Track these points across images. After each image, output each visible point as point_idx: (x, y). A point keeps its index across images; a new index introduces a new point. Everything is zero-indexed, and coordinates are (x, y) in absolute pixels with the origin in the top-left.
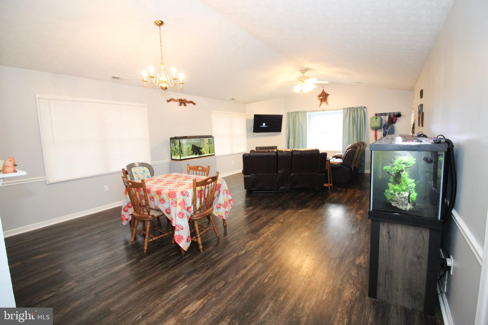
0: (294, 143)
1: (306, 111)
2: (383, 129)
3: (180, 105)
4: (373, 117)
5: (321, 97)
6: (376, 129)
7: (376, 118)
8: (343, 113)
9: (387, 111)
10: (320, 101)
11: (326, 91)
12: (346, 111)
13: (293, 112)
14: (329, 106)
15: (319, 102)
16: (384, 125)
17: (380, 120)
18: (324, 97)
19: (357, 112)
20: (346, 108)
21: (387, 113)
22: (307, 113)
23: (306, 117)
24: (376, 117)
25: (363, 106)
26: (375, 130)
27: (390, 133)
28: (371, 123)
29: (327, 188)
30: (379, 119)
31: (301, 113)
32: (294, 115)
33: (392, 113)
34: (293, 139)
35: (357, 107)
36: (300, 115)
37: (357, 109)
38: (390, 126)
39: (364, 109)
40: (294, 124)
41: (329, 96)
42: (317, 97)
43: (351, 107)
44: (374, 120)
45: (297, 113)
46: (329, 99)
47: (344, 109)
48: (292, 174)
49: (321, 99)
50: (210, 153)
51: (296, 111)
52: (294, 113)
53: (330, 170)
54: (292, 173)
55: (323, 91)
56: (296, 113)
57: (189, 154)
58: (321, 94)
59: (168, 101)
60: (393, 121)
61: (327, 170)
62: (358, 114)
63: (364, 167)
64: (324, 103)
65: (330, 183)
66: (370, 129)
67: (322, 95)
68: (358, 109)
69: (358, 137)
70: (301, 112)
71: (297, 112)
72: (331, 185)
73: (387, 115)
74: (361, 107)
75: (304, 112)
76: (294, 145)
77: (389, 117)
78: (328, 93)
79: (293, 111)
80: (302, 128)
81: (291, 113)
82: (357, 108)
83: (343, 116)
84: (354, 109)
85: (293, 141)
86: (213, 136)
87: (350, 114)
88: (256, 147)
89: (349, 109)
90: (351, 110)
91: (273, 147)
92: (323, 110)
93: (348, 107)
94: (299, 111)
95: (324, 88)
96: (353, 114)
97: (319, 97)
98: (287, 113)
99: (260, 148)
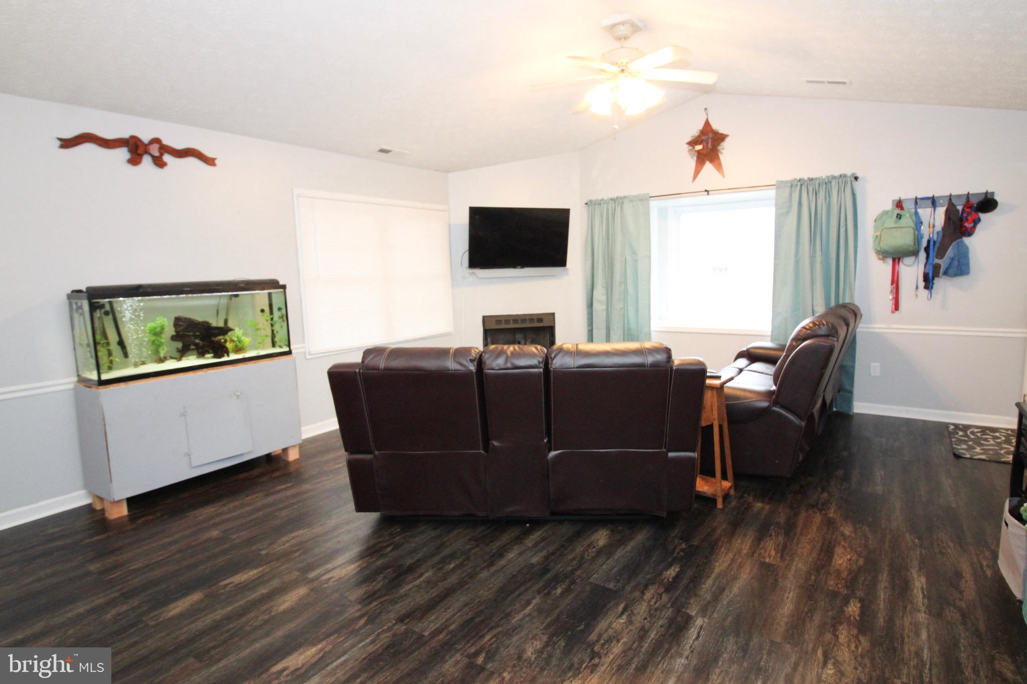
0: (607, 306)
1: (648, 194)
2: (922, 255)
3: (135, 160)
4: (885, 213)
5: (699, 147)
6: (896, 257)
7: (899, 217)
8: (773, 202)
9: (941, 190)
10: (695, 158)
11: (716, 126)
12: (787, 191)
13: (606, 199)
14: (725, 175)
15: (692, 162)
16: (929, 241)
17: (913, 225)
18: (710, 146)
19: (829, 194)
20: (786, 182)
21: (940, 198)
22: (654, 204)
23: (647, 214)
24: (898, 211)
25: (849, 174)
26: (894, 260)
27: (951, 271)
28: (878, 234)
29: (710, 501)
30: (907, 221)
31: (631, 201)
32: (608, 210)
33: (959, 196)
34: (604, 291)
35: (828, 177)
36: (627, 207)
37: (826, 183)
38: (951, 243)
39: (852, 184)
40: (608, 239)
41: (727, 140)
42: (687, 148)
43: (806, 178)
44: (891, 222)
45: (618, 201)
46: (727, 151)
47: (779, 185)
48: (553, 454)
49: (699, 152)
50: (274, 345)
51: (615, 196)
52: (607, 204)
53: (725, 425)
54: (550, 450)
55: (707, 124)
56: (615, 202)
57: (162, 355)
58: (699, 136)
59: (67, 144)
60: (962, 226)
61: (710, 427)
62: (830, 201)
63: (851, 392)
64: (708, 166)
65: (724, 477)
66: (873, 258)
67: (704, 138)
68: (830, 182)
69: (830, 286)
70: (631, 199)
71: (617, 198)
72: (727, 484)
73: (942, 206)
74: (841, 176)
75: (641, 200)
76: (607, 309)
77: (947, 213)
78: (722, 130)
79: (607, 197)
80: (634, 253)
81: (599, 203)
82: (826, 181)
83: (777, 210)
84: (817, 185)
85: (604, 298)
86: (281, 283)
87: (800, 204)
88: (484, 317)
89: (797, 185)
90: (804, 188)
91: (540, 318)
92: (704, 190)
93: (795, 179)
94: (626, 195)
95: (707, 115)
96: (811, 200)
97: (693, 145)
98: (586, 204)
99: (498, 319)
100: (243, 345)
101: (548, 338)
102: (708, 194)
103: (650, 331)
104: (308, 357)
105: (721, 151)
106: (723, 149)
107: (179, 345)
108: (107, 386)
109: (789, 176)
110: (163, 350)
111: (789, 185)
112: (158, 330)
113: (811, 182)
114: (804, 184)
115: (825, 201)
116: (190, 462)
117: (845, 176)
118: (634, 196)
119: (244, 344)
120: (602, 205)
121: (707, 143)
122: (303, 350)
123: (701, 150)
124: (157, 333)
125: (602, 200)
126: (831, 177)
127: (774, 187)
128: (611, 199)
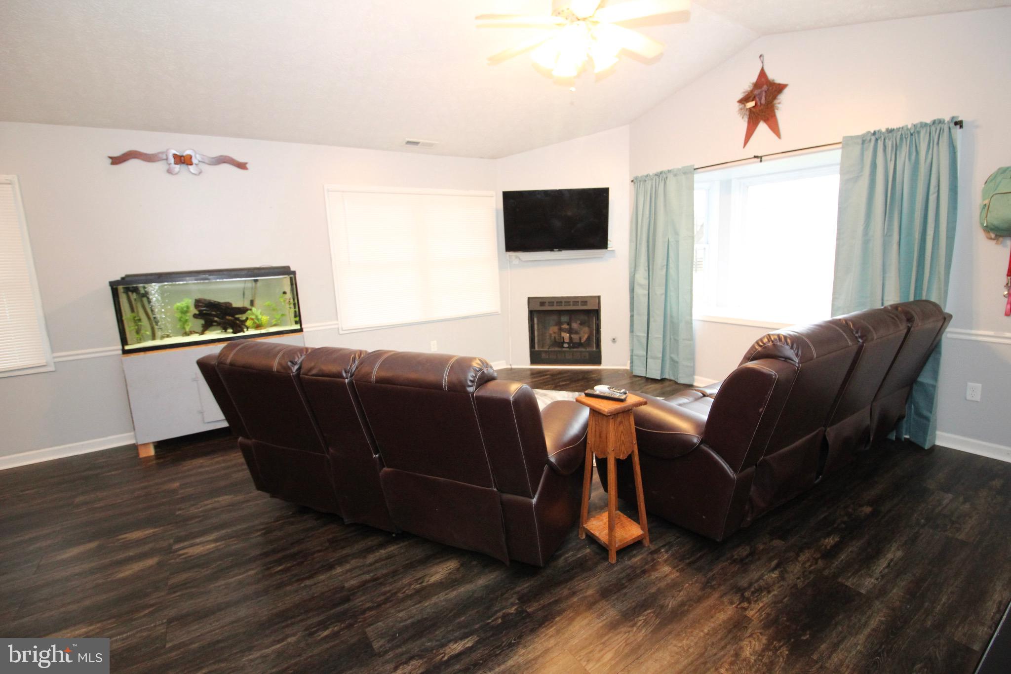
0: (649, 291)
1: (693, 166)
4: (1001, 171)
5: (751, 104)
8: (838, 167)
10: (746, 119)
11: (772, 75)
12: (857, 149)
13: (651, 174)
14: (782, 135)
15: (742, 124)
18: (764, 102)
20: (858, 137)
23: (691, 188)
25: (948, 118)
28: (985, 202)
31: (674, 175)
32: (652, 186)
35: (915, 126)
36: (672, 183)
37: (912, 135)
39: (950, 133)
40: (651, 218)
41: (786, 91)
42: (737, 106)
43: (883, 130)
45: (662, 176)
46: (784, 106)
47: (847, 143)
49: (750, 109)
51: (659, 170)
52: (652, 179)
55: (762, 74)
56: (658, 177)
57: (187, 330)
58: (752, 91)
59: (116, 161)
64: (762, 128)
66: (980, 237)
67: (756, 92)
68: (919, 133)
70: (675, 173)
71: (662, 172)
74: (938, 122)
75: (685, 173)
76: (649, 295)
78: (779, 80)
79: (652, 172)
80: (677, 233)
81: (644, 179)
82: (913, 131)
84: (899, 137)
85: (646, 282)
86: (292, 269)
87: (874, 165)
88: (529, 299)
89: (870, 140)
90: (880, 144)
91: (584, 300)
92: (753, 157)
93: (869, 132)
94: (670, 169)
95: (763, 63)
96: (889, 159)
97: (745, 102)
98: (632, 181)
99: (542, 301)
100: (262, 323)
101: (594, 322)
102: (761, 161)
103: (692, 320)
104: (341, 332)
105: (778, 105)
106: (779, 103)
107: (202, 322)
108: (129, 355)
109: (860, 130)
110: (188, 325)
111: (860, 141)
112: (185, 309)
113: (890, 134)
114: (880, 137)
115: (910, 159)
116: (203, 419)
117: (940, 122)
118: (679, 170)
119: (262, 321)
120: (647, 182)
121: (760, 99)
122: (337, 326)
123: (753, 107)
124: (184, 312)
125: (647, 176)
126: (919, 126)
127: (840, 146)
128: (656, 175)
